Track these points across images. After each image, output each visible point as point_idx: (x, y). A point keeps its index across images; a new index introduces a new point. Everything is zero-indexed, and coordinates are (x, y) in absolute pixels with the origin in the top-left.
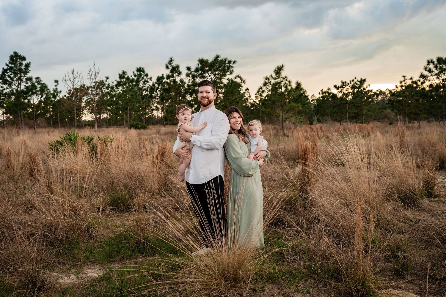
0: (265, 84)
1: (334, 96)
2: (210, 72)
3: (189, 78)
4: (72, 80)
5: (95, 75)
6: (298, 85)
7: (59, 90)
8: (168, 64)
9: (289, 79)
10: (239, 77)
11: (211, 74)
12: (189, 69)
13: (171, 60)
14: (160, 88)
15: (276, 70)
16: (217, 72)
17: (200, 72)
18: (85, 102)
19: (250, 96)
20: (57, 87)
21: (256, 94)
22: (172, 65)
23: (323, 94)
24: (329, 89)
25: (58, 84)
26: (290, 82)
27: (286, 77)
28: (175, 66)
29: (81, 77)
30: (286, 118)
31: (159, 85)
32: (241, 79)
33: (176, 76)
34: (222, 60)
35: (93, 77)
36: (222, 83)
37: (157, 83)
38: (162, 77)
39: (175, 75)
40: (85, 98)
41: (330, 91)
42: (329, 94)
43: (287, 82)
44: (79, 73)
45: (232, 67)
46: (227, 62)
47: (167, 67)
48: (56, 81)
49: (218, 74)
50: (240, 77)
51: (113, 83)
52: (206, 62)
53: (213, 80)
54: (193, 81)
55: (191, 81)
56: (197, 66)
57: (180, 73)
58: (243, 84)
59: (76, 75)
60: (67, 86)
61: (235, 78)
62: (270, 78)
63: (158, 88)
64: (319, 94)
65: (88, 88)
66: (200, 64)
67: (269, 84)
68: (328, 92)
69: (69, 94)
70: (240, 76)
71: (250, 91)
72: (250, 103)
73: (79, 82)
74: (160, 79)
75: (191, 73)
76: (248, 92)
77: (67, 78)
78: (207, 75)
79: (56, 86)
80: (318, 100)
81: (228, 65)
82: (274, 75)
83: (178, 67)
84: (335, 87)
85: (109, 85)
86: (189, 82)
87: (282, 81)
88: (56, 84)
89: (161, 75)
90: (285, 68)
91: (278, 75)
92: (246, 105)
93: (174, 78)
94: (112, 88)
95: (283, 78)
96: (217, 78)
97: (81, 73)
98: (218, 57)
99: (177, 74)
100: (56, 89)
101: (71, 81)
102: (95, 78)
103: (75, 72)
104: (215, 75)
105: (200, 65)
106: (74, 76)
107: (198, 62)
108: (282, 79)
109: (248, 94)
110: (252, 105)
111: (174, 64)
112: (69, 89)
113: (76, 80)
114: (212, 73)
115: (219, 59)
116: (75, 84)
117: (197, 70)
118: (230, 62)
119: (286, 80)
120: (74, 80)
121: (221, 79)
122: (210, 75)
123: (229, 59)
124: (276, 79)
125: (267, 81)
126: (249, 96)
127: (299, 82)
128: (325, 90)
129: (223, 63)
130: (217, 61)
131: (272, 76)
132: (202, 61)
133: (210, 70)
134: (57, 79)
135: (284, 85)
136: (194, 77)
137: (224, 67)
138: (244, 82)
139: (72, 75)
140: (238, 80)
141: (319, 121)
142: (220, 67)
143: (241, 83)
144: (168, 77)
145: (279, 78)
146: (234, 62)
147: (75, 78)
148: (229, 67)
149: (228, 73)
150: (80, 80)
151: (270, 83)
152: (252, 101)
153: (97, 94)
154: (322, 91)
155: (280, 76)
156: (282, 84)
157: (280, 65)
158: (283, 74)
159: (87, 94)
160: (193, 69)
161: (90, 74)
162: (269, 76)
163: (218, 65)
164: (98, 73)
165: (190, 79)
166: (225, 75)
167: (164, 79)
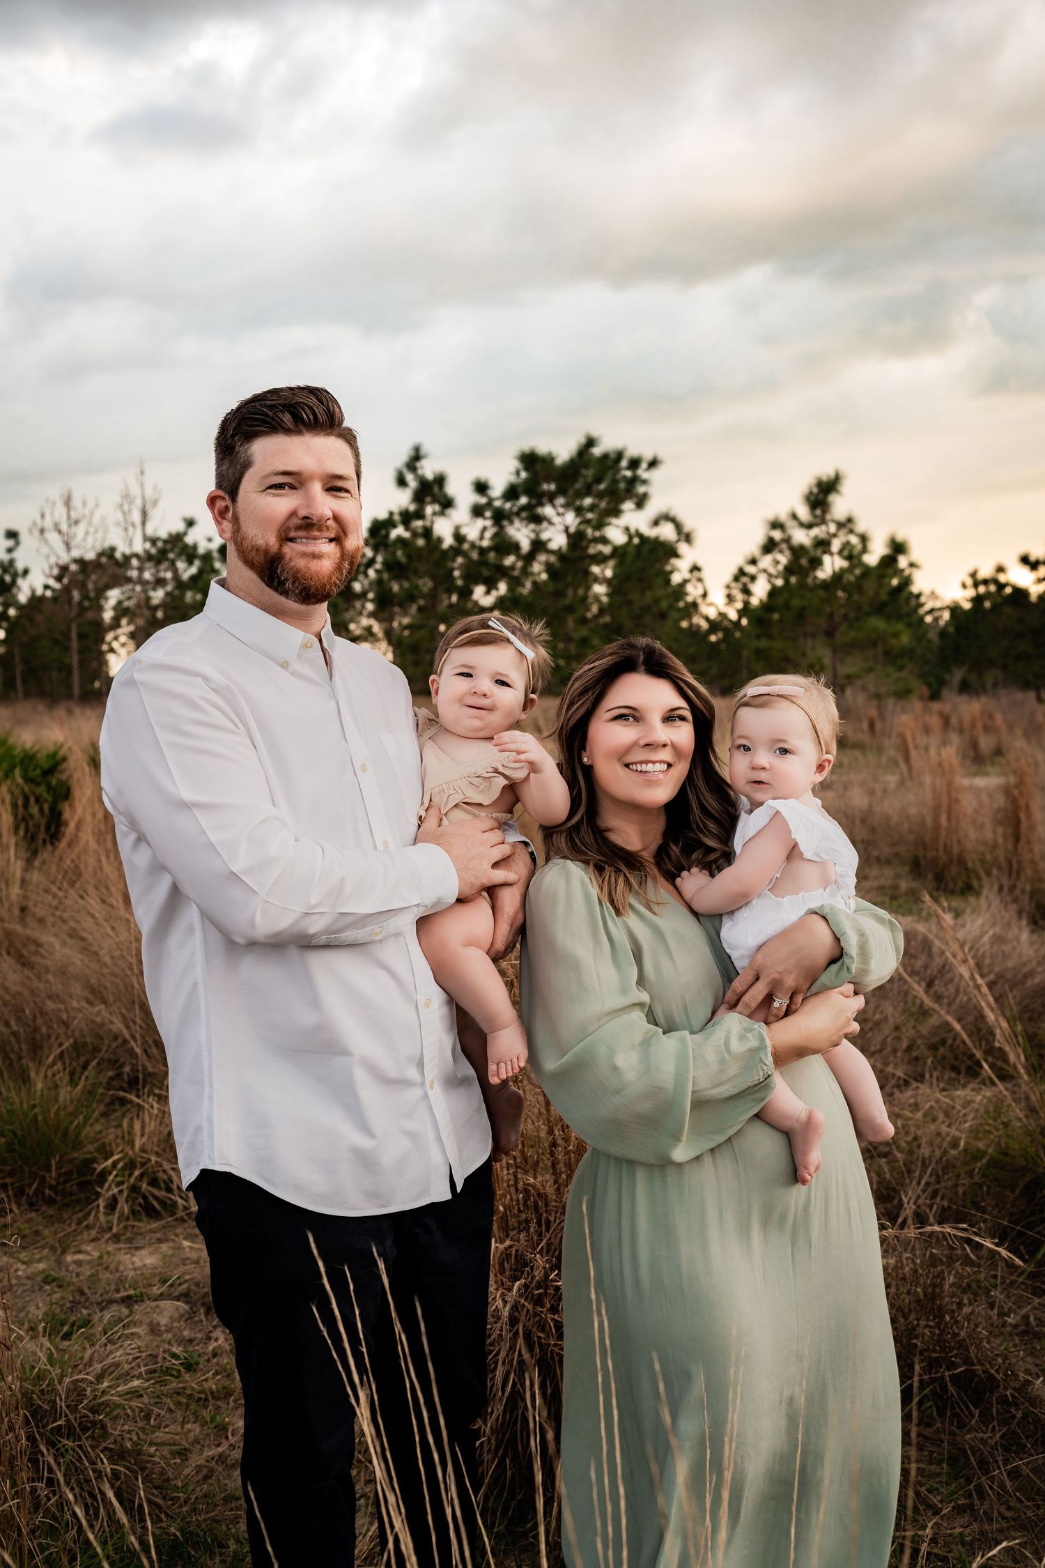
0: (769, 546)
1: (1020, 594)
2: (560, 501)
3: (480, 523)
4: (64, 528)
5: (144, 514)
6: (898, 548)
7: (20, 566)
8: (405, 471)
9: (860, 527)
10: (667, 517)
11: (563, 506)
12: (481, 487)
13: (416, 457)
14: (379, 559)
15: (811, 493)
16: (588, 501)
17: (524, 500)
18: (115, 608)
19: (705, 595)
20: (16, 555)
21: (728, 587)
22: (420, 472)
23: (976, 585)
24: (1000, 569)
25: (17, 543)
26: (864, 539)
27: (850, 520)
28: (429, 475)
29: (97, 518)
30: (849, 677)
31: (376, 549)
32: (678, 527)
33: (434, 514)
34: (605, 456)
35: (136, 517)
36: (604, 540)
37: (371, 541)
38: (389, 523)
39: (429, 510)
40: (114, 595)
41: (1002, 578)
42: (1001, 586)
43: (854, 540)
44: (91, 505)
45: (645, 482)
46: (624, 463)
47: (401, 482)
48: (12, 535)
49: (592, 508)
50: (673, 520)
51: (210, 540)
52: (548, 461)
53: (572, 530)
54: (495, 536)
55: (488, 534)
56: (513, 479)
57: (447, 504)
58: (683, 548)
59: (80, 508)
60: (45, 550)
61: (656, 523)
62: (790, 524)
63: (371, 562)
64: (964, 586)
65: (127, 558)
66: (526, 469)
67: (784, 546)
68: (996, 581)
69: (59, 578)
70: (672, 514)
71: (705, 574)
72: (707, 619)
73: (90, 540)
74: (379, 530)
75: (489, 504)
76: (700, 580)
77: (48, 523)
78: (548, 511)
79: (10, 550)
80: (955, 610)
81: (628, 474)
82: (804, 513)
83: (440, 480)
84: (1025, 560)
85: (195, 547)
86: (482, 538)
87: (835, 535)
88: (11, 543)
89: (383, 515)
90: (846, 487)
91: (818, 512)
92: (691, 625)
93: (428, 524)
94: (207, 557)
95: (840, 525)
96: (588, 522)
97: (97, 506)
98: (591, 442)
99: (437, 508)
100: (12, 562)
101: (60, 532)
102: (144, 523)
103: (76, 502)
104: (579, 511)
105: (524, 475)
106: (73, 514)
107: (514, 464)
108: (832, 528)
109: (699, 585)
110: (714, 626)
111: (428, 470)
112: (53, 560)
113: (80, 530)
114: (567, 506)
115: (597, 451)
116: (73, 544)
117: (511, 493)
118: (635, 464)
119: (851, 531)
120: (74, 529)
121: (600, 525)
122: (561, 510)
123: (632, 452)
124: (809, 526)
125: (777, 535)
126: (700, 591)
127: (899, 538)
128: (986, 572)
129: (610, 468)
130: (586, 458)
131: (794, 516)
132: (530, 460)
133: (561, 491)
134: (14, 526)
135: (840, 552)
136: (500, 517)
137: (615, 481)
138: (688, 538)
139: (64, 510)
140: (667, 532)
141: (965, 688)
142: (598, 480)
143: (678, 541)
144: (406, 518)
145: (823, 521)
146: (653, 464)
147: (76, 522)
148: (634, 480)
149: (628, 506)
150: (92, 530)
151: (787, 540)
152: (712, 613)
153: (160, 582)
154: (973, 575)
155: (828, 517)
156: (836, 545)
157: (827, 472)
158: (840, 506)
159: (119, 580)
160: (497, 490)
161: (126, 508)
162: (783, 516)
163: (589, 473)
164: (155, 503)
165: (485, 529)
166: (617, 512)
167: (395, 526)
